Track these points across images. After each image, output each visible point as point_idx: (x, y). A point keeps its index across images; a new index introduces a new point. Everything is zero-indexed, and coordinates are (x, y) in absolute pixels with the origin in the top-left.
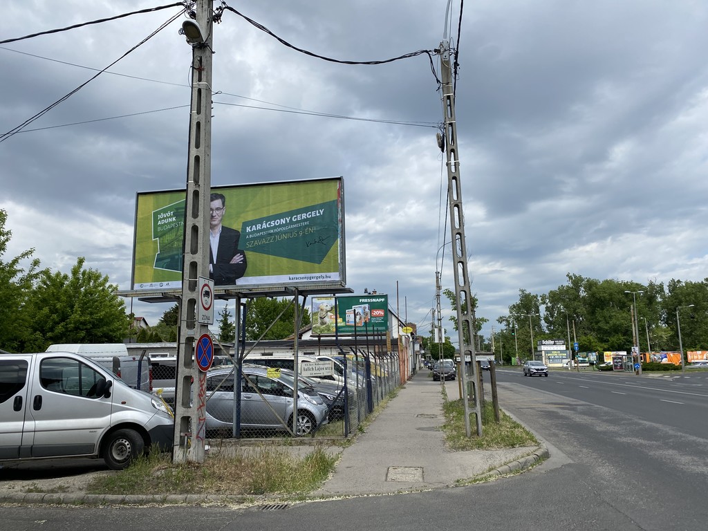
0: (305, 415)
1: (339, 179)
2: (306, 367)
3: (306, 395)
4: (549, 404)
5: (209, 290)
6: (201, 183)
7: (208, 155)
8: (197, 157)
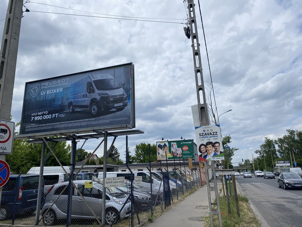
0: (113, 211)
1: (130, 64)
2: (108, 181)
3: (115, 198)
4: (280, 198)
5: (7, 129)
6: (6, 56)
7: (15, 39)
8: (6, 40)
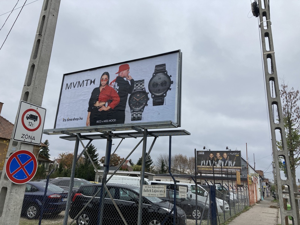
2: (146, 189)
5: (37, 115)
6: (43, 34)
7: (53, 15)
8: (44, 17)
